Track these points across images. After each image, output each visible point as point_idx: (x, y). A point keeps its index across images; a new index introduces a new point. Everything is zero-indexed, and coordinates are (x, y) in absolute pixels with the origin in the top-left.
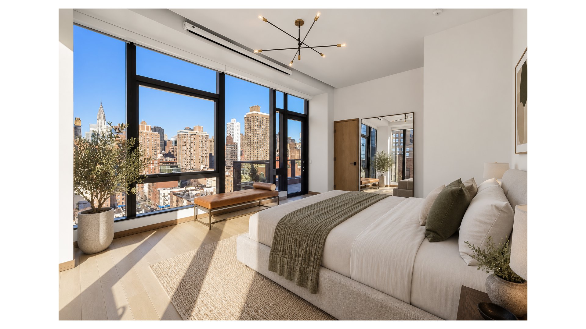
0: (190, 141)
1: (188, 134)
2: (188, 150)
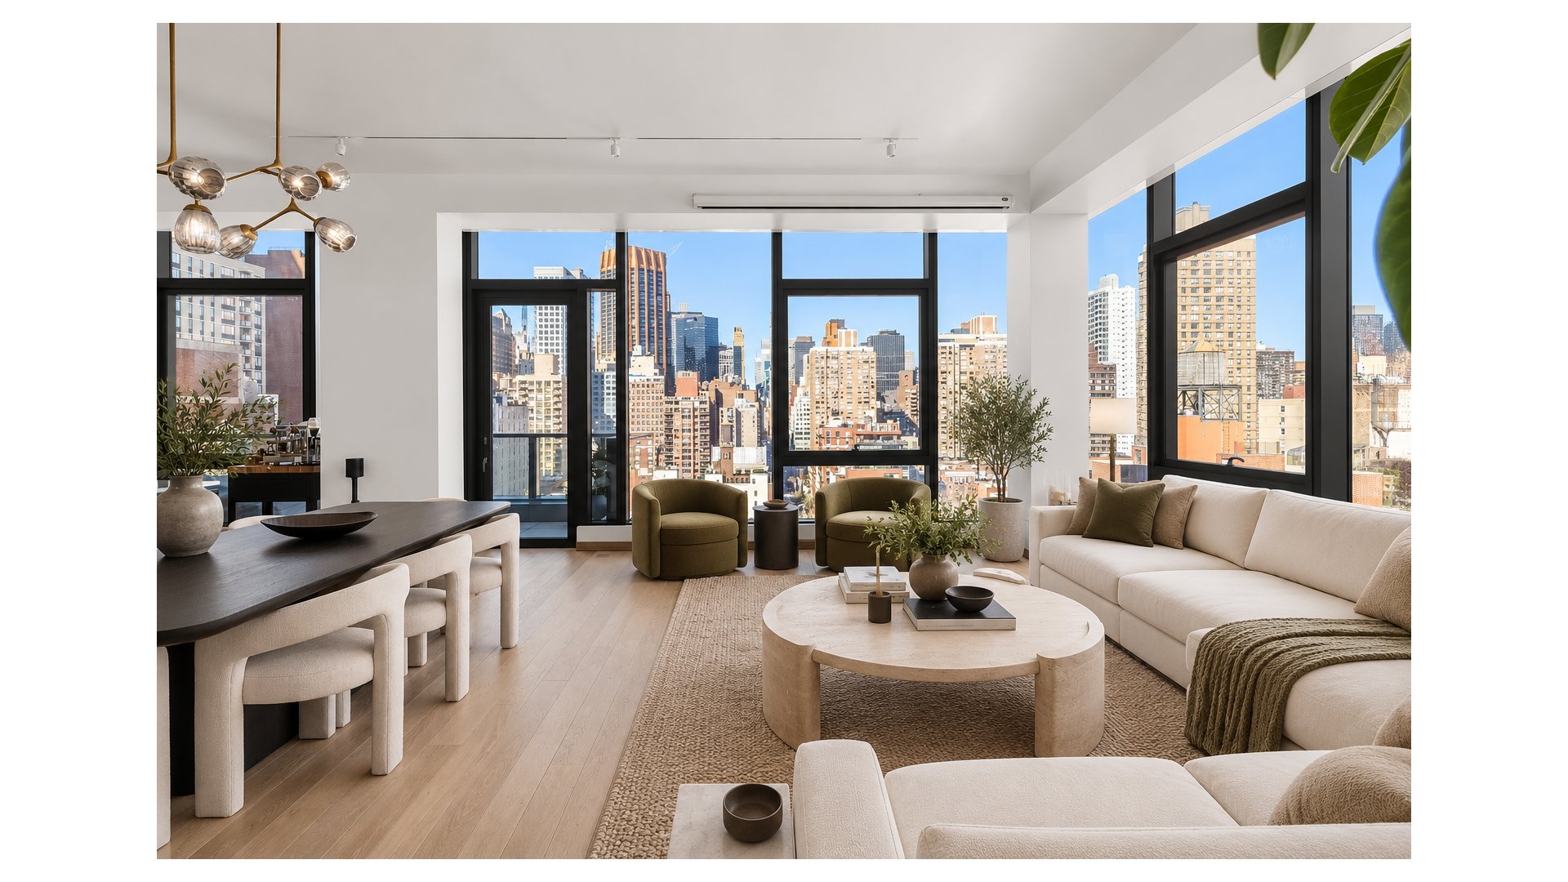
0: (957, 367)
1: (950, 348)
2: (952, 396)
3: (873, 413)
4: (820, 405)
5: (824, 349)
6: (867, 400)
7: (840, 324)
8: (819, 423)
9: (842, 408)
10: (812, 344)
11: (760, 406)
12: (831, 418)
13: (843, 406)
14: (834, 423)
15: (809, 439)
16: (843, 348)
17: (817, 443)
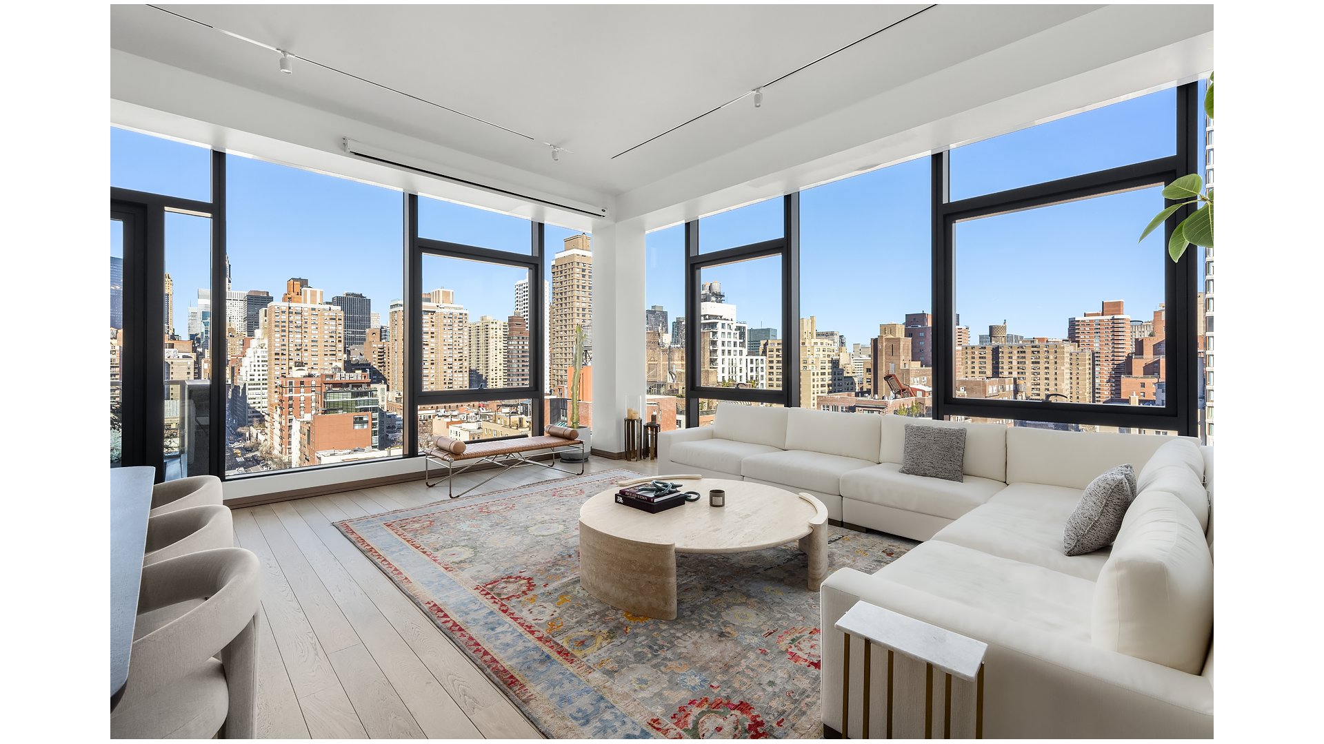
3: (340, 365)
4: (280, 357)
5: (286, 304)
6: (334, 353)
7: (304, 283)
8: (278, 373)
9: (305, 360)
10: (271, 299)
11: (197, 358)
12: (294, 369)
13: (306, 357)
14: (297, 374)
15: (266, 389)
16: (309, 305)
17: (276, 392)
